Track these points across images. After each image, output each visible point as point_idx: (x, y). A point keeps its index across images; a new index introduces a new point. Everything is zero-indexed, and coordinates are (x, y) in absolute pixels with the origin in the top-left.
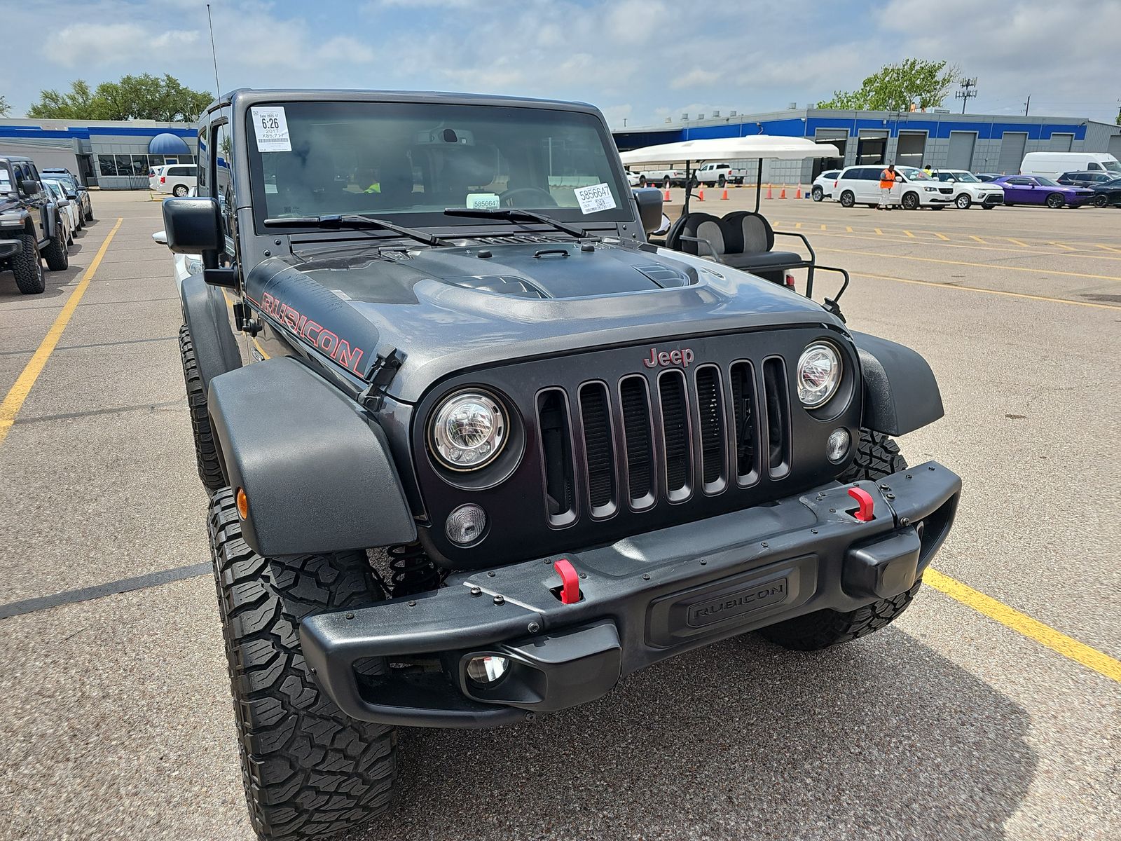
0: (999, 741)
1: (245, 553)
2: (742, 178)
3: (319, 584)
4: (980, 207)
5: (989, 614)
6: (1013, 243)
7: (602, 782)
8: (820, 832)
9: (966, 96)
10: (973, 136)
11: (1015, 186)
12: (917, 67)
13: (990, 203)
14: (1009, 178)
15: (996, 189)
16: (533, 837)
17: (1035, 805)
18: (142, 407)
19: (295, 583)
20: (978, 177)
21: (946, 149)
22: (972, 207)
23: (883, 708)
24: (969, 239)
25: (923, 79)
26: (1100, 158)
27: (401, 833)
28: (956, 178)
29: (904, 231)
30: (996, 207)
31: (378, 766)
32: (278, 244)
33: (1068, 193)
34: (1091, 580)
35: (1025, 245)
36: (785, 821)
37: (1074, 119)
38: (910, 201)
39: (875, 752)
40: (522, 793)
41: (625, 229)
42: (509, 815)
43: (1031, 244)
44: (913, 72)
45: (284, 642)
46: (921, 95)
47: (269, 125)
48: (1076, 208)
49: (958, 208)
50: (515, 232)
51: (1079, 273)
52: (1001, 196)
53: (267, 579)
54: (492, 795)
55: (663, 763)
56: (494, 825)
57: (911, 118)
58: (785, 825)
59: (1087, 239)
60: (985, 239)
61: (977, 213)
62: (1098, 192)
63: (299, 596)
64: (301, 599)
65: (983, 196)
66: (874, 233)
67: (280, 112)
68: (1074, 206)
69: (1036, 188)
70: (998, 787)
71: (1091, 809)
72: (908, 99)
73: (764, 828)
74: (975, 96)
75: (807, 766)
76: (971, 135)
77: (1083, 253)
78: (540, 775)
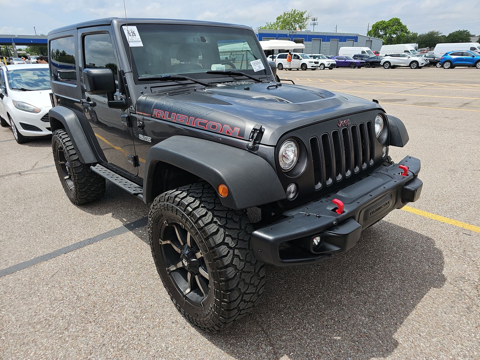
0: (429, 249)
1: (204, 213)
2: (235, 59)
3: (235, 222)
4: (328, 69)
5: (406, 210)
6: (346, 82)
7: (313, 286)
8: (391, 287)
9: (314, 24)
10: (320, 41)
11: (339, 60)
12: (296, 13)
13: (332, 67)
14: (336, 57)
15: (333, 61)
16: (299, 309)
17: (448, 265)
18: (14, 174)
19: (226, 223)
20: (327, 57)
21: (311, 46)
22: (325, 69)
23: (389, 245)
24: (331, 81)
25: (299, 17)
26: (366, 49)
27: (251, 318)
28: (319, 57)
29: (307, 79)
30: (333, 69)
31: (262, 288)
32: (146, 88)
33: (357, 62)
34: (430, 195)
35: (352, 83)
36: (379, 286)
37: (354, 34)
38: (304, 67)
39: (394, 259)
40: (287, 296)
41: (269, 77)
42: (286, 303)
43: (353, 82)
44: (295, 14)
45: (230, 245)
46: (298, 24)
47: (131, 34)
48: (360, 68)
49: (321, 69)
50: (234, 80)
51: (374, 92)
52: (335, 64)
53: (216, 222)
54: (276, 298)
55: (329, 276)
56: (283, 307)
57: (297, 33)
58: (379, 287)
59: (370, 80)
60: (336, 81)
61: (327, 71)
62: (367, 62)
63: (230, 227)
64: (231, 228)
65: (329, 64)
66: (296, 80)
67: (134, 28)
68: (359, 67)
69: (346, 61)
70: (435, 262)
71: (464, 263)
72: (294, 25)
73: (373, 289)
74: (317, 25)
75: (376, 268)
76: (319, 40)
77: (372, 85)
78: (290, 288)
